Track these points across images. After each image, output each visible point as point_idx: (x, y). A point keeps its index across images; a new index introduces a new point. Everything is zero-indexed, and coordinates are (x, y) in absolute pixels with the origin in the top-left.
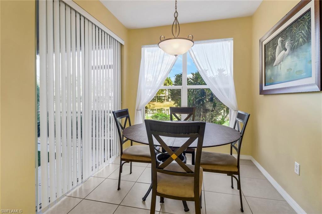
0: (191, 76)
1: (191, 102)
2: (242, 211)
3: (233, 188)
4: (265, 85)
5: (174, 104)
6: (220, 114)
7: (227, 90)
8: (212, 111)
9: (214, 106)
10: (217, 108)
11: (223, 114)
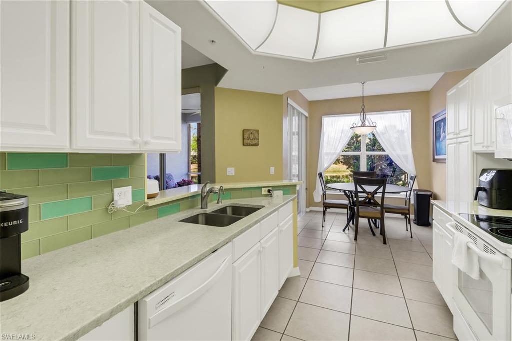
0: (368, 141)
1: (369, 167)
2: (412, 237)
3: (407, 230)
4: (436, 155)
5: (348, 169)
6: (401, 180)
7: (406, 157)
8: (392, 176)
9: (394, 171)
10: (396, 174)
11: (404, 180)
